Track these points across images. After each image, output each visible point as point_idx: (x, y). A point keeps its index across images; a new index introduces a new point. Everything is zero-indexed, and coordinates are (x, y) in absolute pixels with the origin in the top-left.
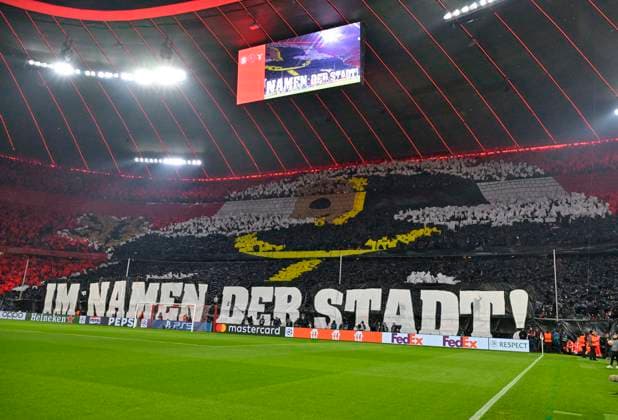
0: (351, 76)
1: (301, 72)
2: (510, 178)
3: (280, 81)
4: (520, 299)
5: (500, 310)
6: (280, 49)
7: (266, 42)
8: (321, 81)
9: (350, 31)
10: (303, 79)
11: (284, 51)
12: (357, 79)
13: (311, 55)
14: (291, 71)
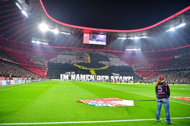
0: (104, 44)
1: (96, 41)
2: (113, 57)
3: (92, 41)
4: (132, 77)
5: (131, 79)
6: (92, 35)
7: (90, 33)
8: (99, 43)
9: (105, 36)
10: (96, 42)
11: (93, 36)
12: (105, 44)
13: (98, 38)
14: (94, 40)
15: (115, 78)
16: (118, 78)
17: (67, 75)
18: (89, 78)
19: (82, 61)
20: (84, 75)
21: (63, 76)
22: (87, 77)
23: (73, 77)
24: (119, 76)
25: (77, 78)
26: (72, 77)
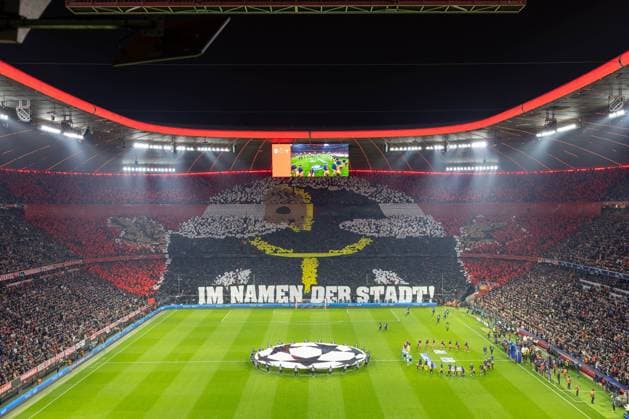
4: (432, 289)
12: (347, 174)
15: (372, 293)
16: (382, 293)
17: (218, 288)
18: (287, 294)
19: (284, 226)
20: (269, 287)
21: (206, 291)
22: (280, 294)
23: (236, 294)
24: (386, 286)
25: (248, 295)
26: (233, 295)
